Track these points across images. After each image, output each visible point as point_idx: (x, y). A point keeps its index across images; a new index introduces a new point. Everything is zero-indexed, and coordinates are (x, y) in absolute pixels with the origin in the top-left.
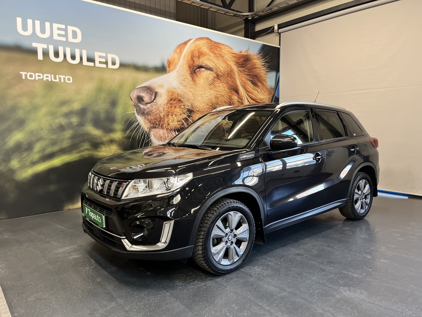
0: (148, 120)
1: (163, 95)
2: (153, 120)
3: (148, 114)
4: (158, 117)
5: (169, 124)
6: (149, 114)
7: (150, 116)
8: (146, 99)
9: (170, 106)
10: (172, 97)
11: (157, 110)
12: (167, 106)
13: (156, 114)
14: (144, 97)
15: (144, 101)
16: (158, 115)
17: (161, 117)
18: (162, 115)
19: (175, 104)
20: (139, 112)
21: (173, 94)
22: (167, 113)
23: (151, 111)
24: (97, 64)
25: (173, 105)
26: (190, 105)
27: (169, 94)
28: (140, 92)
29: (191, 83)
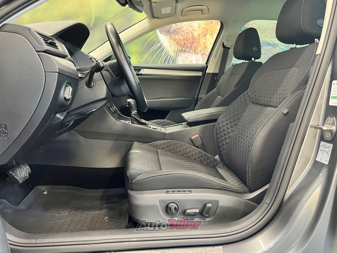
0: (174, 40)
2: (182, 41)
3: (175, 32)
4: (190, 37)
5: (205, 48)
6: (177, 33)
7: (178, 35)
11: (189, 27)
13: (188, 32)
16: (190, 34)
17: (194, 36)
18: (196, 35)
20: (163, 29)
22: (204, 32)
23: (180, 29)
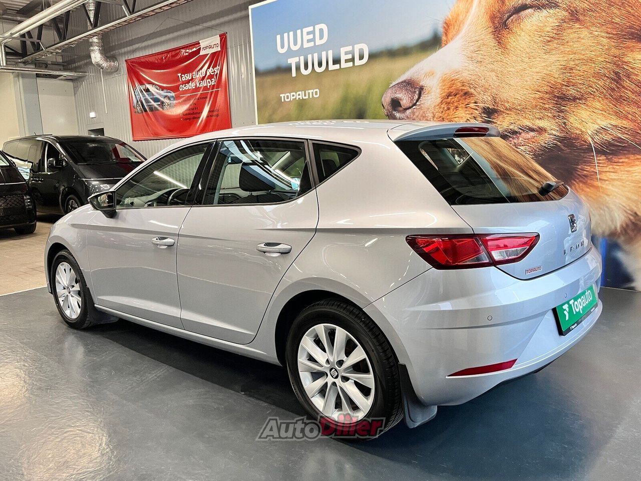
1: (434, 89)
8: (405, 101)
9: (445, 108)
10: (449, 91)
12: (440, 108)
14: (401, 99)
15: (401, 107)
19: (457, 101)
21: (453, 84)
24: (344, 65)
25: (452, 105)
26: (489, 98)
27: (444, 86)
28: (395, 93)
29: (495, 51)
